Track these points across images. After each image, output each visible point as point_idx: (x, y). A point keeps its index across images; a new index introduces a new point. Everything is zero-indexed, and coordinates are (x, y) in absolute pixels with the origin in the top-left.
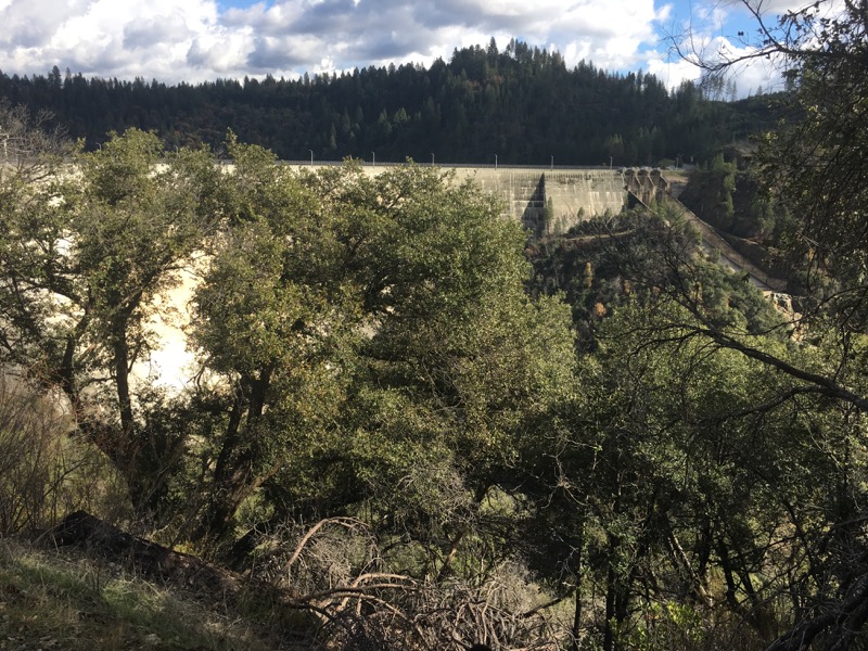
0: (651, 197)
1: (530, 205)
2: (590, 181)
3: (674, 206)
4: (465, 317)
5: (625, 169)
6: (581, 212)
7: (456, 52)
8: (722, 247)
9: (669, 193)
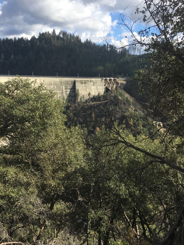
0: (114, 88)
1: (70, 91)
2: (92, 83)
3: (122, 92)
4: (41, 137)
5: (104, 78)
6: (89, 94)
7: (40, 34)
8: (139, 106)
9: (120, 87)
